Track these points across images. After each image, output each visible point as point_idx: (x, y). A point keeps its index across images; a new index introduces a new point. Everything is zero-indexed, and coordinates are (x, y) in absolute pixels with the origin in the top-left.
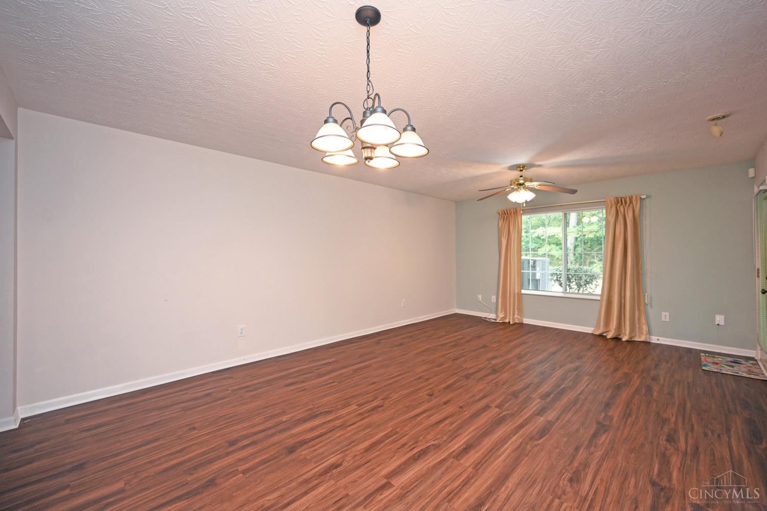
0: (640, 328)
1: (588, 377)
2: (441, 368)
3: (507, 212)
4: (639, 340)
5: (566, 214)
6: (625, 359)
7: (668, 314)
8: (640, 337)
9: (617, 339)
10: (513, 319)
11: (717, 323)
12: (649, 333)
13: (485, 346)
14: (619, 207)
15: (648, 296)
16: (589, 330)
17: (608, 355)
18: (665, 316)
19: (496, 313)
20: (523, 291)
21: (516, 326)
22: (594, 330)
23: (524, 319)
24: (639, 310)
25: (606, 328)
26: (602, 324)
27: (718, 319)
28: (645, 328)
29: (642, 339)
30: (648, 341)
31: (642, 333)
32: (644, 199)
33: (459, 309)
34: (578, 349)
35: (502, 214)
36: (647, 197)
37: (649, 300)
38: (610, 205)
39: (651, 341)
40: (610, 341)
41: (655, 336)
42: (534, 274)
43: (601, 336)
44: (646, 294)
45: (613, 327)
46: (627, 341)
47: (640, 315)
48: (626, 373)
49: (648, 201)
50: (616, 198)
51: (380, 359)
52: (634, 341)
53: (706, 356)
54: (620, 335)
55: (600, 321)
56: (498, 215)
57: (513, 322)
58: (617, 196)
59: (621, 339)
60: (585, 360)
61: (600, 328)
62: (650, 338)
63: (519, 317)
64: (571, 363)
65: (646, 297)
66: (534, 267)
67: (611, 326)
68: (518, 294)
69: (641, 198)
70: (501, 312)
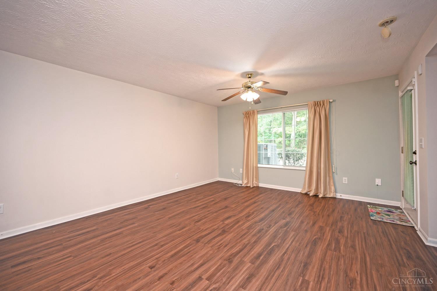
0: (330, 188)
1: (294, 233)
2: (181, 231)
3: (248, 113)
4: (329, 197)
5: (284, 114)
6: (320, 213)
7: (346, 178)
8: (330, 194)
9: (316, 196)
10: (253, 184)
11: (376, 184)
12: (336, 191)
13: (226, 207)
14: (317, 108)
15: (334, 167)
16: (299, 190)
17: (309, 210)
18: (345, 180)
19: (242, 180)
20: (259, 165)
21: (254, 188)
22: (302, 190)
23: (259, 184)
24: (329, 176)
25: (309, 189)
26: (307, 186)
27: (377, 181)
28: (333, 188)
29: (331, 196)
30: (335, 197)
31: (332, 192)
32: (331, 102)
33: (219, 178)
34: (290, 205)
35: (245, 114)
36: (333, 101)
37: (335, 169)
38: (310, 107)
39: (337, 197)
40: (311, 198)
41: (339, 193)
42: (267, 154)
43: (306, 194)
44: (333, 166)
45: (313, 188)
46: (322, 198)
47: (329, 179)
48: (321, 226)
49: (334, 103)
50: (315, 102)
51: (136, 225)
52: (327, 197)
53: (371, 207)
54: (318, 193)
55: (305, 184)
56: (243, 115)
57: (252, 186)
58: (315, 101)
59: (318, 196)
60: (294, 216)
61: (305, 189)
62: (336, 195)
63: (256, 182)
64: (284, 219)
65: (333, 168)
66: (266, 149)
67: (312, 188)
68: (256, 167)
69: (329, 102)
70: (245, 180)
